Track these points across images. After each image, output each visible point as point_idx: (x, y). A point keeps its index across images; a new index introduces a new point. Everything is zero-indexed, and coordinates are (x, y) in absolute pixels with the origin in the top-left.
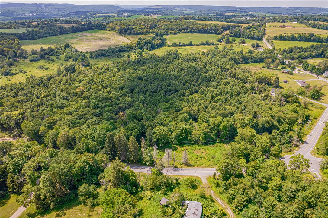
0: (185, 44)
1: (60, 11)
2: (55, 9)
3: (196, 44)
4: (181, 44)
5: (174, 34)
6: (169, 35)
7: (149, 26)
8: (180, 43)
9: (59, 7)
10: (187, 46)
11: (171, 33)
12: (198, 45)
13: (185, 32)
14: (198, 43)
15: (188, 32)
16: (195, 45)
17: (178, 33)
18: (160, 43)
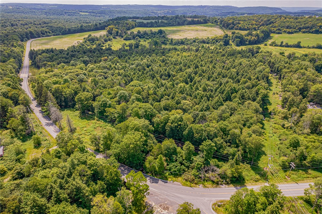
0: (289, 44)
1: (217, 11)
2: (214, 10)
3: (307, 46)
4: (284, 44)
5: (289, 33)
6: (281, 33)
7: (263, 22)
8: (282, 42)
9: (218, 8)
10: (291, 47)
11: (285, 32)
12: (309, 48)
13: (307, 32)
14: (311, 46)
15: (312, 33)
16: (305, 47)
17: (296, 32)
18: (255, 39)
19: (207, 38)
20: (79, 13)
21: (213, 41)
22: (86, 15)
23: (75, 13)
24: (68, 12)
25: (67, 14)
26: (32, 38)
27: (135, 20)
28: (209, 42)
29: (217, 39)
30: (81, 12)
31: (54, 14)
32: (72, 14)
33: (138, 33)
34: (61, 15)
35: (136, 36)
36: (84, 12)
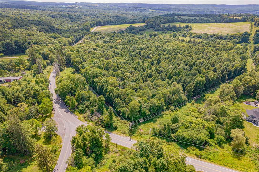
19: (226, 34)
20: (148, 10)
21: (230, 37)
22: (152, 11)
23: (145, 10)
24: (140, 9)
25: (140, 10)
26: (99, 25)
27: (180, 16)
28: (226, 38)
29: (236, 36)
30: (150, 9)
31: (131, 10)
32: (143, 11)
33: (168, 26)
34: (136, 11)
35: (165, 29)
36: (152, 9)
